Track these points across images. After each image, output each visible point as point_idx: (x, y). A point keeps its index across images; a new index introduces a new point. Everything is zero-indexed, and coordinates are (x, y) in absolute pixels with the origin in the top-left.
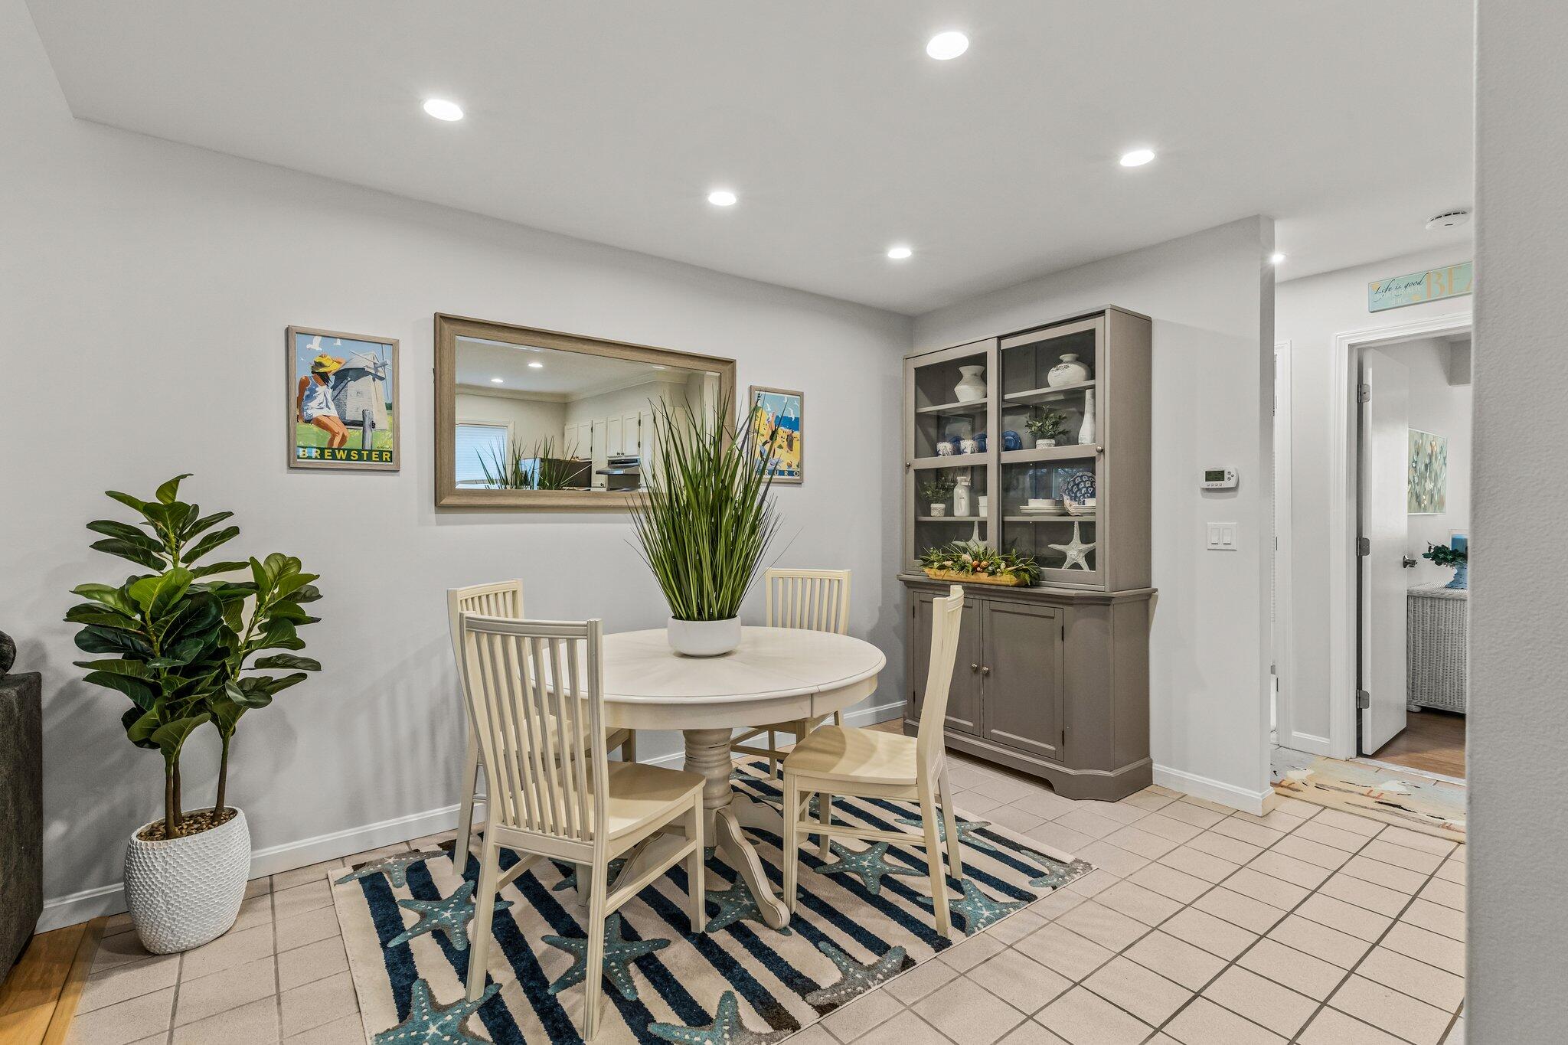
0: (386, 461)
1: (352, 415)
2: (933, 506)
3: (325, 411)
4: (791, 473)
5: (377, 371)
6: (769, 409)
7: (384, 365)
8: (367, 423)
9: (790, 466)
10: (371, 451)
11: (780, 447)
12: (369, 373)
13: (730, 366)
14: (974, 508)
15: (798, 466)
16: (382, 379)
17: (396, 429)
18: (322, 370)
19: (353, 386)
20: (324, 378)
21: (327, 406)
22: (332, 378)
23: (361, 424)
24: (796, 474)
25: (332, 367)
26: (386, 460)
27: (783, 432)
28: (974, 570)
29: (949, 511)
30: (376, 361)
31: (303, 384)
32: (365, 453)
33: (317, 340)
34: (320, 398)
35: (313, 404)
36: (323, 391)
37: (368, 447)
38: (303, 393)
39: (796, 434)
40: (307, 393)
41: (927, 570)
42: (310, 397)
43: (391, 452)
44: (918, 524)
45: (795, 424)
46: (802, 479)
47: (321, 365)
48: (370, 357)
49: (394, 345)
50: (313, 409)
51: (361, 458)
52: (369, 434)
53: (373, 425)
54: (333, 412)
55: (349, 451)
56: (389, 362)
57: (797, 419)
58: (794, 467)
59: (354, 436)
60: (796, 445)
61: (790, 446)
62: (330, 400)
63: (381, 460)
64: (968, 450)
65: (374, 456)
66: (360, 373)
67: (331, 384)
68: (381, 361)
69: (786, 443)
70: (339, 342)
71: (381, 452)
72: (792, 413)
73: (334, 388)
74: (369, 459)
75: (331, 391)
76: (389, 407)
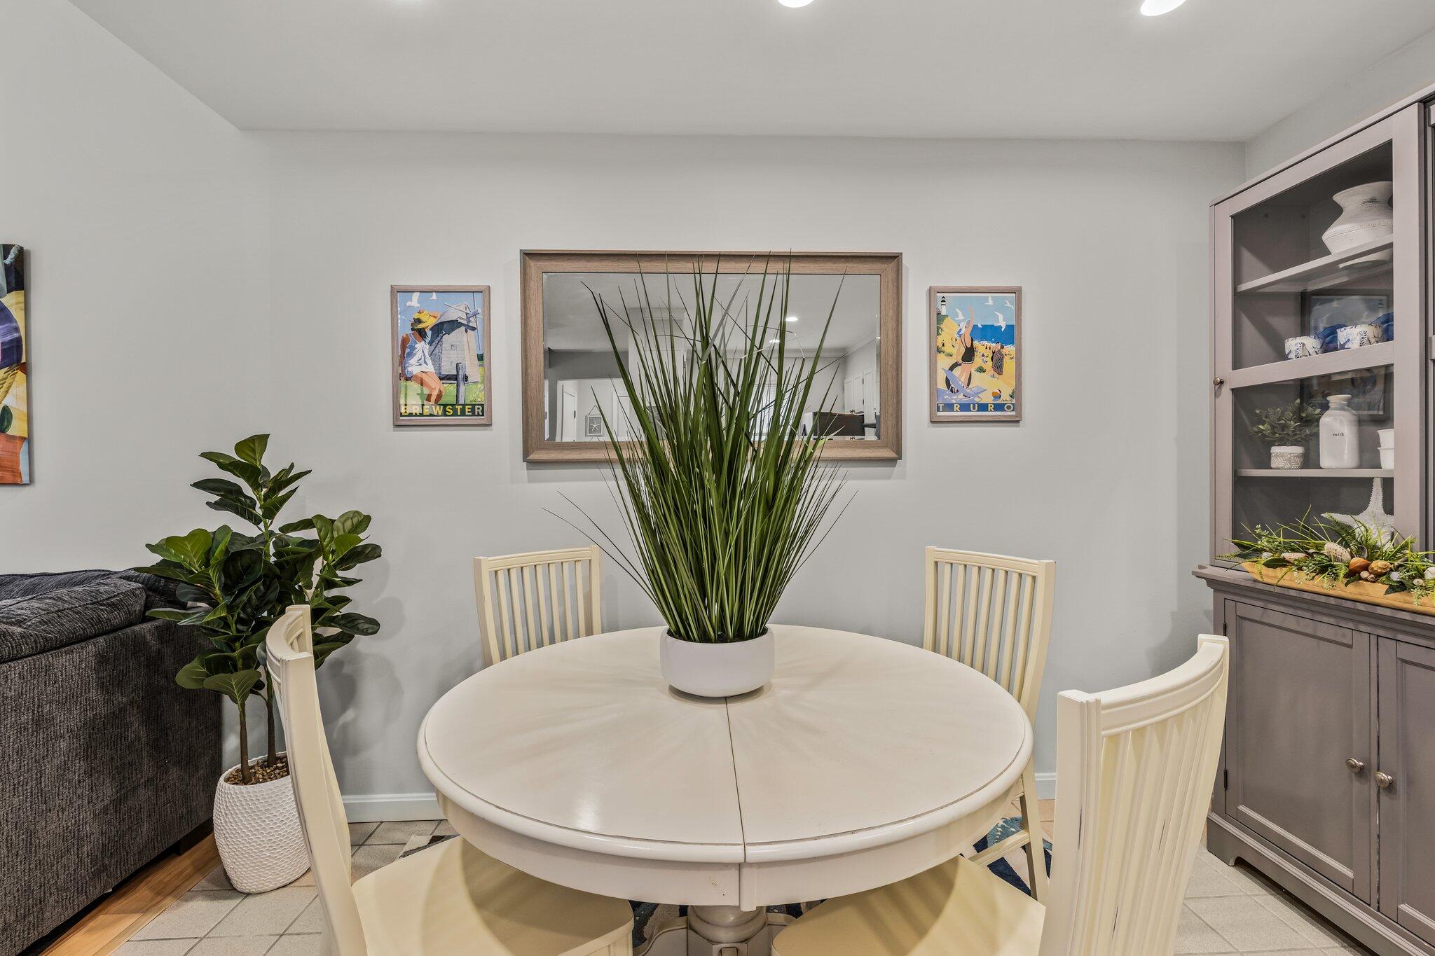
0: (479, 415)
1: (448, 369)
2: (1275, 450)
3: (424, 368)
4: (999, 407)
5: (469, 322)
6: (961, 317)
7: (475, 314)
8: (461, 377)
9: (997, 396)
10: (464, 405)
11: (981, 370)
12: (462, 325)
13: (893, 264)
14: (1368, 452)
15: (1011, 396)
16: (473, 329)
17: (487, 381)
18: (420, 326)
19: (448, 339)
20: (421, 333)
21: (425, 362)
22: (429, 333)
23: (454, 378)
24: (1009, 407)
25: (429, 322)
26: (477, 413)
27: (983, 348)
28: (1353, 575)
29: (1310, 459)
30: (468, 311)
31: (405, 342)
32: (459, 408)
33: (416, 296)
34: (419, 355)
35: (413, 361)
36: (422, 347)
37: (461, 402)
38: (404, 351)
39: (1010, 349)
40: (407, 350)
41: (1246, 565)
42: (411, 355)
43: (482, 405)
44: (1240, 482)
45: (1008, 335)
46: (1019, 414)
47: (419, 321)
48: (462, 308)
49: (485, 292)
50: (414, 368)
51: (455, 414)
52: (462, 388)
53: (466, 378)
54: (430, 368)
55: (445, 406)
56: (480, 311)
57: (1010, 328)
58: (1005, 397)
59: (449, 388)
60: (1009, 365)
61: (998, 368)
62: (427, 356)
63: (473, 415)
64: (1355, 345)
65: (467, 410)
66: (453, 325)
67: (428, 339)
68: (473, 311)
69: (990, 363)
70: (434, 296)
71: (473, 406)
72: (1001, 317)
73: (431, 343)
74: (463, 413)
75: (428, 346)
76: (481, 358)
